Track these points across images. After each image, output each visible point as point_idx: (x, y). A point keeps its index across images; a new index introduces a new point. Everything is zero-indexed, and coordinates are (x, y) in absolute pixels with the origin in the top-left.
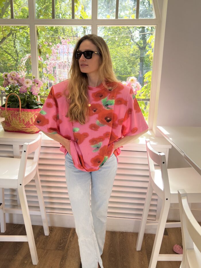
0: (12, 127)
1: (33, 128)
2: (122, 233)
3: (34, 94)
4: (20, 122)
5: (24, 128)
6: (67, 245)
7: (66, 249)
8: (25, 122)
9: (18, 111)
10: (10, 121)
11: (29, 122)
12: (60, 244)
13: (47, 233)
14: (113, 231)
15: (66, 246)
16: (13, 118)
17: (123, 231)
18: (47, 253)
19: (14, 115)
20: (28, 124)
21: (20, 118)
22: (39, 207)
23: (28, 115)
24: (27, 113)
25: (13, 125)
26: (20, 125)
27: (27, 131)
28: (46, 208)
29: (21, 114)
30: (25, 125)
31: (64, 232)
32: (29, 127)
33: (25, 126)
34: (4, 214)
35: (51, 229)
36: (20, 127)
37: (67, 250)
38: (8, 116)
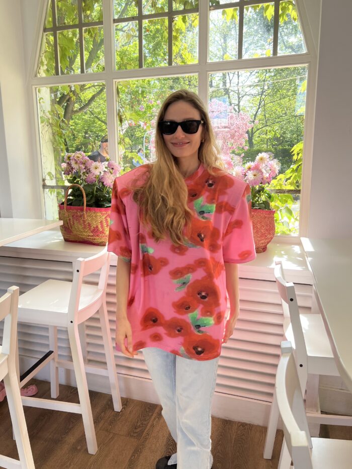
0: (74, 235)
1: (104, 236)
2: (243, 425)
3: (106, 184)
4: (85, 228)
5: (90, 237)
6: (145, 431)
7: (144, 437)
8: (92, 227)
9: (82, 210)
10: (71, 226)
11: (97, 227)
12: (136, 428)
13: (117, 407)
14: (227, 419)
15: (144, 433)
16: (75, 221)
17: (245, 422)
18: (112, 438)
19: (77, 216)
20: (96, 231)
21: (84, 221)
22: (105, 363)
23: (96, 216)
24: (94, 213)
25: (75, 232)
26: (84, 232)
27: (96, 241)
28: (117, 366)
29: (86, 216)
30: (92, 232)
31: (145, 409)
32: (97, 236)
33: (92, 234)
34: (57, 368)
35: (126, 402)
36: (84, 235)
37: (146, 438)
38: (68, 219)
